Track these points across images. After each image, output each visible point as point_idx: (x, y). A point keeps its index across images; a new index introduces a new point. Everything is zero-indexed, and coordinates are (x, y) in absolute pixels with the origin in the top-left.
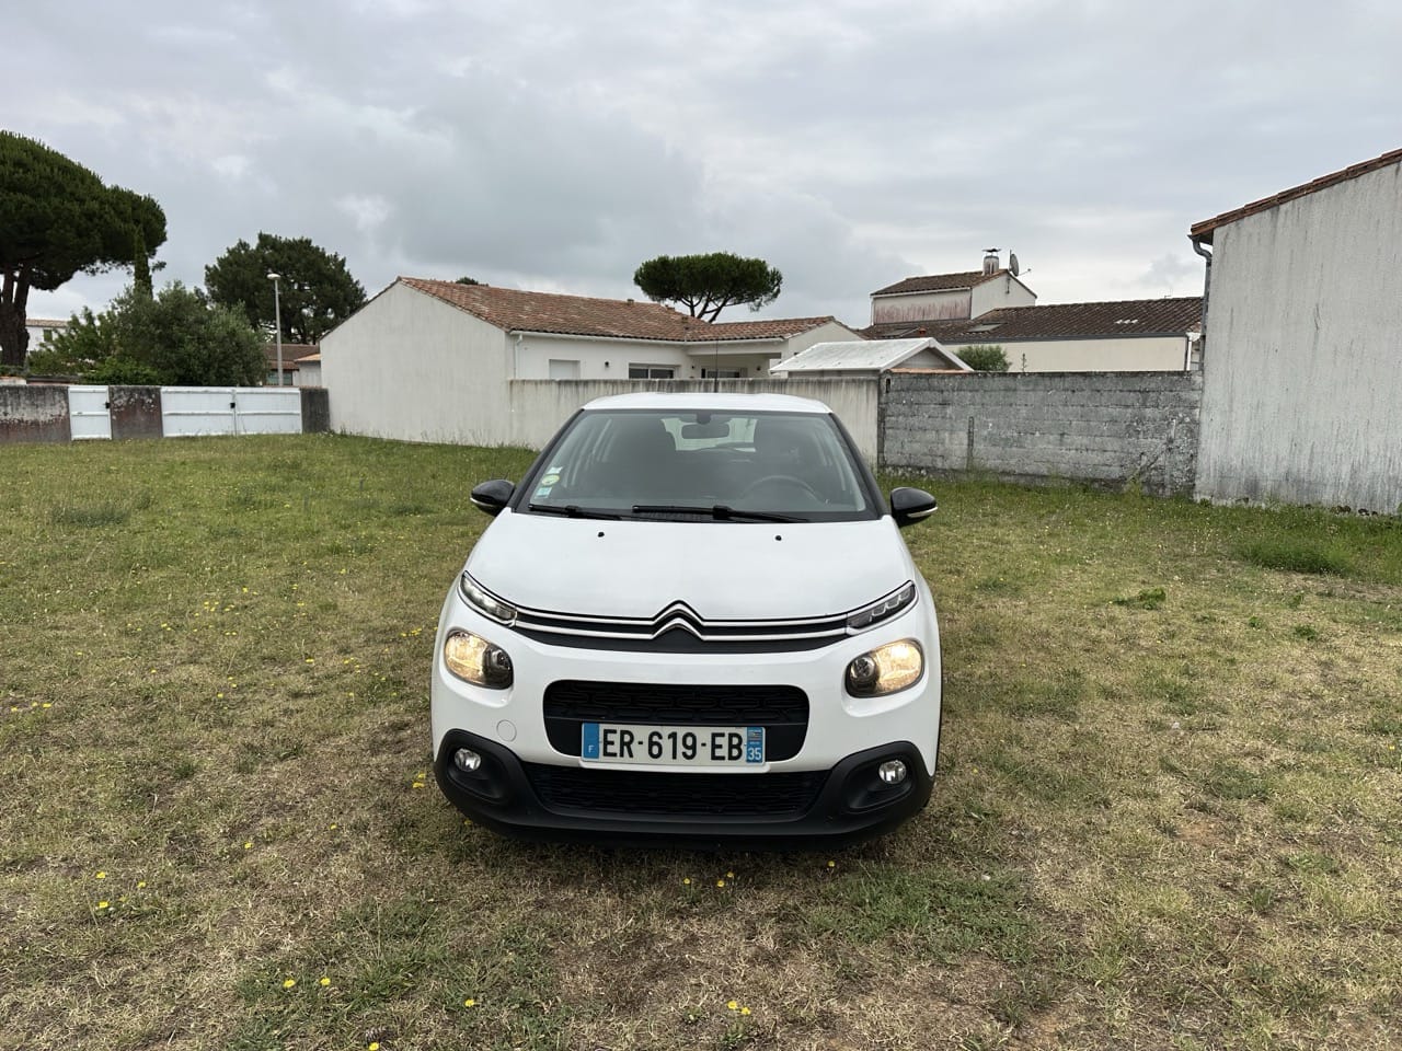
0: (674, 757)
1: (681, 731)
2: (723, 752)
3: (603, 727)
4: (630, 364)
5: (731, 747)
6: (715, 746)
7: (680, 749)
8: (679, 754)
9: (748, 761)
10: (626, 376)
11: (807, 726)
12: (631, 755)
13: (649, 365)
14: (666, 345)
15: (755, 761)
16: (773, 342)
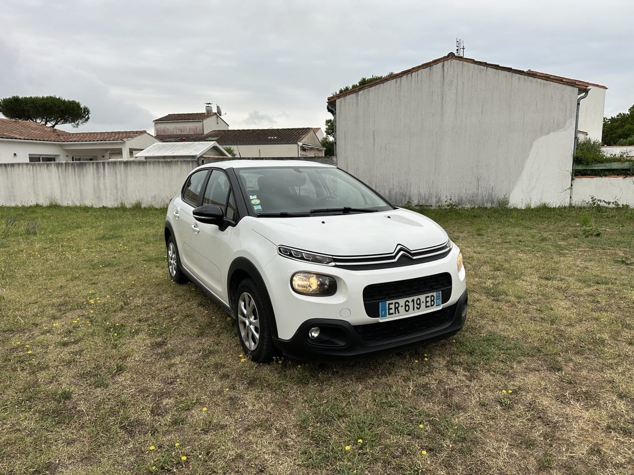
0: (414, 310)
1: (415, 298)
2: (429, 304)
3: (388, 302)
4: (29, 155)
5: (431, 301)
6: (427, 302)
7: (416, 305)
8: (415, 308)
9: (437, 306)
10: (28, 161)
11: (451, 288)
12: (399, 313)
13: (40, 155)
14: (50, 144)
15: (438, 305)
16: (117, 143)
